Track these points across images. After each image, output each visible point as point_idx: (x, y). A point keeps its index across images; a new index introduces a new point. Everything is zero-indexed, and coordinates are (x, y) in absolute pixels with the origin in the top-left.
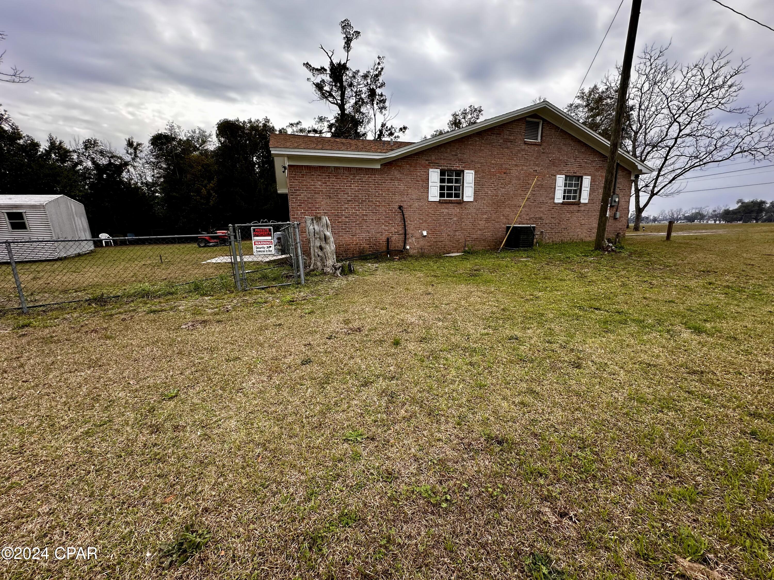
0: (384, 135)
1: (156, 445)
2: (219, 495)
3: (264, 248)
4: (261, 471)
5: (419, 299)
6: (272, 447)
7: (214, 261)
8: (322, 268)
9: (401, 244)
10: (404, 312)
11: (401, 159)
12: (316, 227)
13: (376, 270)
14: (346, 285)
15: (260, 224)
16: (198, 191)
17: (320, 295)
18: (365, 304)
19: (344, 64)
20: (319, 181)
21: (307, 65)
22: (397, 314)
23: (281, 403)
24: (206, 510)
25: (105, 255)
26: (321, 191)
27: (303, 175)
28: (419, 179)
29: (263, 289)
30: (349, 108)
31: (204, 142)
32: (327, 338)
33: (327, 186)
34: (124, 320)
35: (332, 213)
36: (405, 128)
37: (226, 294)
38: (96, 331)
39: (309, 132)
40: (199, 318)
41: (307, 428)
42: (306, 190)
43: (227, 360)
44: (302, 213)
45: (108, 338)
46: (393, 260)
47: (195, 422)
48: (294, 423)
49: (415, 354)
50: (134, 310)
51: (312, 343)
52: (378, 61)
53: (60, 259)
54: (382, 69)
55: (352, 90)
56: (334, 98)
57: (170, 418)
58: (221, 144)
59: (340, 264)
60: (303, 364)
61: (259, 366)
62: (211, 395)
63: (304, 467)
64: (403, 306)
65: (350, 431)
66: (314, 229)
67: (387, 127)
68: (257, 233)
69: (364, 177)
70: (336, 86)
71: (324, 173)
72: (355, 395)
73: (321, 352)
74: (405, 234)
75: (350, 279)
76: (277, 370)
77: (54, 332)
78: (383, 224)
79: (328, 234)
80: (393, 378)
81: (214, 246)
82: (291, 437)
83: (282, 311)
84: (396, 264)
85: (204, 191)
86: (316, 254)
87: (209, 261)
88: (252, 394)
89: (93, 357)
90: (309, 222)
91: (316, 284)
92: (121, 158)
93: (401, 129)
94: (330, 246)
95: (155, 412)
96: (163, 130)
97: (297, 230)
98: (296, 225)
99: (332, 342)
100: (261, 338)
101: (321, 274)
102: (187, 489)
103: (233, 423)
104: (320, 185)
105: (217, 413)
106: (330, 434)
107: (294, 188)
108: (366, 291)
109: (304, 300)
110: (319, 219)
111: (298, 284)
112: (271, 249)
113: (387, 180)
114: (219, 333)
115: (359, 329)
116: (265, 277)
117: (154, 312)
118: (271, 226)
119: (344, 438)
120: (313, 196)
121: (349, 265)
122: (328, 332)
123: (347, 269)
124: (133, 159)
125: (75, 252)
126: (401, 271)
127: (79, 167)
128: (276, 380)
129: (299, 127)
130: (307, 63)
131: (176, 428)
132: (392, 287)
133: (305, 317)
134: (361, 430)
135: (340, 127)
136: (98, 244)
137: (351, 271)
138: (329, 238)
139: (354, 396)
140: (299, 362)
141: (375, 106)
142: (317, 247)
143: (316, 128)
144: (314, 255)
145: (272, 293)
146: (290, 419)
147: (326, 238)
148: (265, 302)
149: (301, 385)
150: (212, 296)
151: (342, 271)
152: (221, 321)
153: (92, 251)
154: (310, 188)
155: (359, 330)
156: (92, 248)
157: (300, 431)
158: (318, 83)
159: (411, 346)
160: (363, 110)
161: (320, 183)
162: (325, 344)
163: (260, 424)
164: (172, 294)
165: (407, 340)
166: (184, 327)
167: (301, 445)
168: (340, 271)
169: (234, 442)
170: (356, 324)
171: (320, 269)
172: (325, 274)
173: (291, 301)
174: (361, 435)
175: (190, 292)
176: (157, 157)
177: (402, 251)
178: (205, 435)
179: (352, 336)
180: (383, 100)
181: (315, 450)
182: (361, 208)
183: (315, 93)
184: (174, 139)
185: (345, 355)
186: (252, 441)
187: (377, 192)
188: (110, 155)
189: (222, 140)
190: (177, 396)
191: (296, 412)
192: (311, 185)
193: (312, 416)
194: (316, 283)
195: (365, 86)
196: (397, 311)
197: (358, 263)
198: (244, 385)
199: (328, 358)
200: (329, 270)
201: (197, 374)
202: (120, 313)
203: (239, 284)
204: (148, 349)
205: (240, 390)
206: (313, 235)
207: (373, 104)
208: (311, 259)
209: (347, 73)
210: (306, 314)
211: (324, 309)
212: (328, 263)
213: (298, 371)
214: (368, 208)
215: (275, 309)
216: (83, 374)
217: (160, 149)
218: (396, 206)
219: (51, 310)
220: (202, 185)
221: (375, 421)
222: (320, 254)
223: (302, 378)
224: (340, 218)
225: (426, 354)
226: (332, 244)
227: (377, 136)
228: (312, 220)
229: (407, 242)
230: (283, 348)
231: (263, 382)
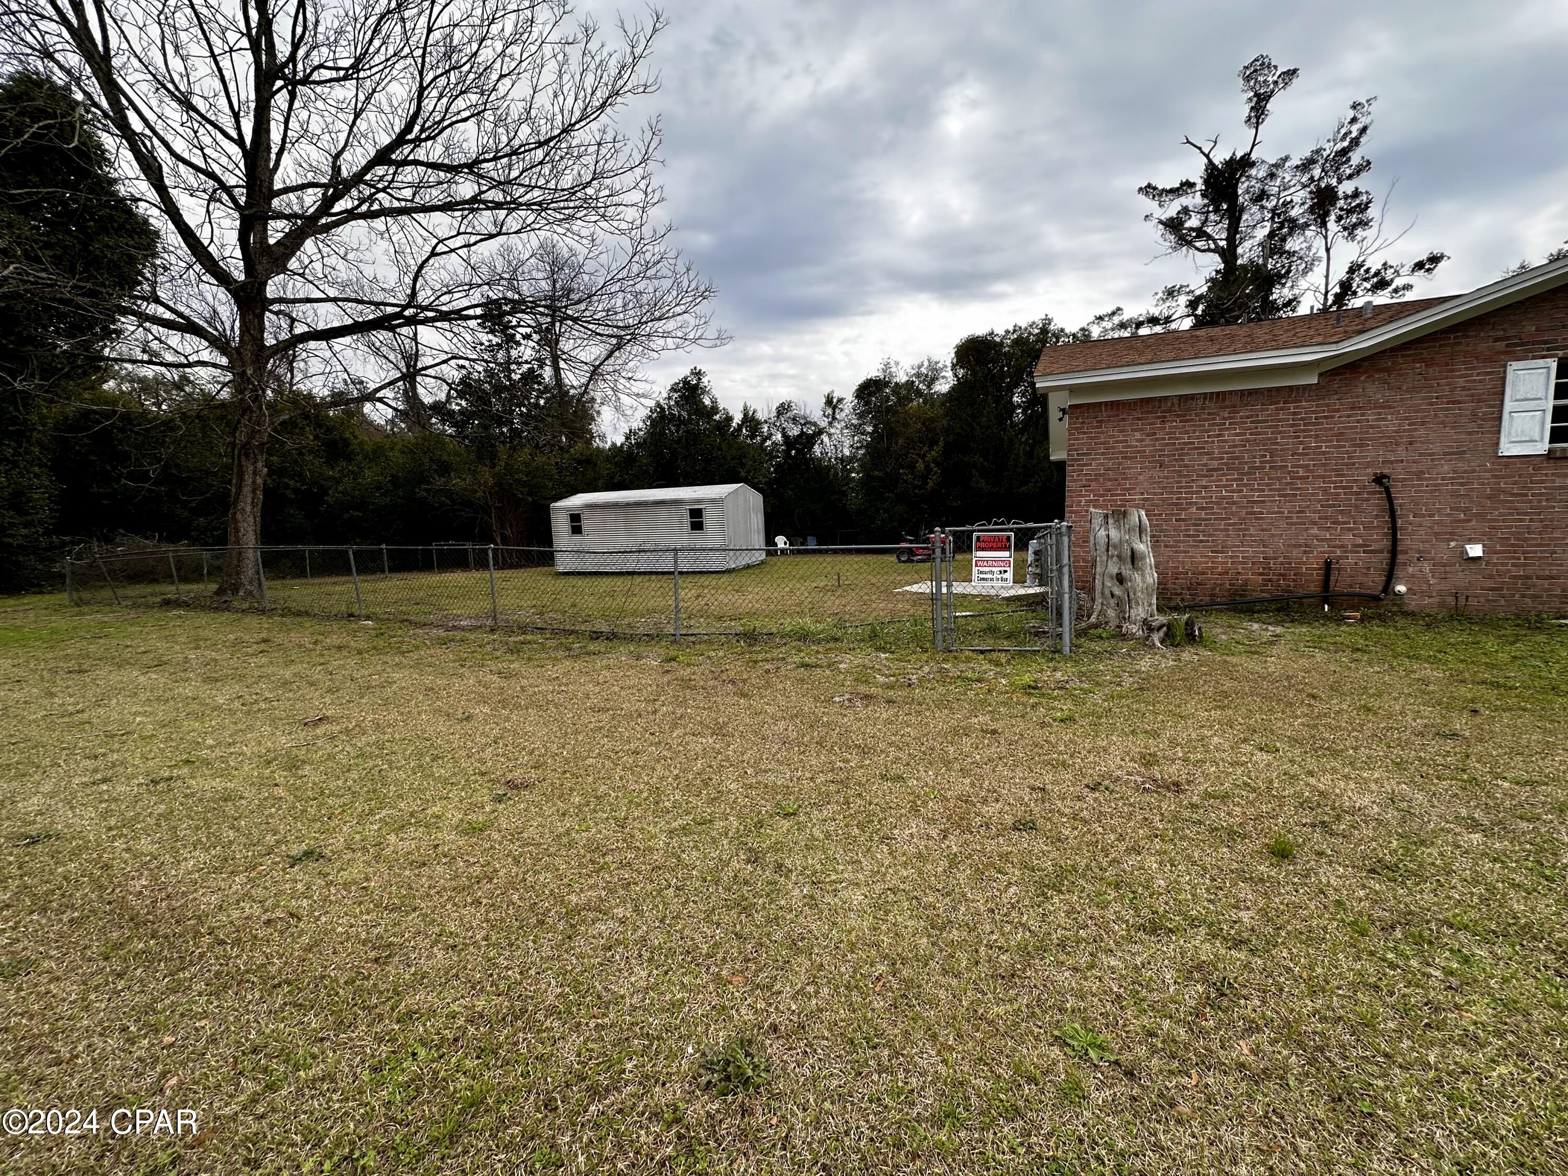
0: (1355, 293)
1: (746, 883)
2: (799, 1015)
3: (992, 573)
4: (873, 1010)
5: (1404, 745)
6: (906, 973)
7: (915, 588)
8: (1117, 622)
9: (1375, 581)
10: (1334, 770)
11: (1392, 350)
12: (1114, 533)
13: (1272, 643)
14: (1172, 670)
15: (991, 527)
16: (912, 467)
17: (1098, 684)
18: (1211, 727)
19: (1242, 157)
20: (1136, 430)
21: (1149, 190)
22: (1311, 774)
23: (948, 894)
24: (774, 1028)
25: (776, 568)
26: (1139, 452)
27: (1101, 421)
28: (1459, 395)
29: (982, 652)
30: (1248, 251)
31: (933, 380)
32: (1087, 786)
33: (1157, 439)
34: (767, 671)
35: (1163, 500)
36: (1435, 259)
37: (914, 652)
38: (733, 682)
39: (1139, 325)
40: (863, 689)
41: (984, 968)
42: (1103, 454)
43: (883, 777)
44: (1091, 501)
45: (744, 695)
46: (1341, 620)
47: (805, 868)
48: (961, 944)
49: (1339, 903)
50: (784, 659)
51: (1049, 787)
52: (1351, 114)
53: (729, 571)
54: (1364, 130)
55: (1262, 207)
56: (1209, 237)
57: (776, 847)
58: (958, 380)
59: (1161, 619)
60: (1016, 829)
61: (931, 804)
62: (840, 832)
63: (951, 1049)
64: (1335, 754)
65: (1077, 1026)
66: (1108, 536)
67: (1367, 271)
68: (982, 545)
69: (1262, 410)
70: (1216, 211)
71: (1151, 412)
72: (1117, 943)
73: (1062, 815)
74: (1394, 551)
75: (1185, 656)
76: (961, 824)
77: (694, 674)
78: (1315, 523)
79: (1141, 547)
80: (1238, 943)
81: (922, 561)
82: (945, 972)
83: (1004, 704)
84: (1345, 633)
85: (920, 465)
86: (1107, 592)
87: (907, 588)
88: (904, 854)
89: (721, 720)
90: (1097, 522)
91: (1095, 657)
92: (815, 424)
93: (1419, 266)
94: (1143, 576)
95: (762, 830)
96: (874, 372)
97: (1066, 539)
98: (1064, 530)
99: (1095, 799)
100: (951, 750)
101: (1114, 637)
102: (762, 978)
103: (857, 897)
104: (1138, 440)
105: (841, 867)
106: (1027, 1006)
107: (1076, 450)
108: (1225, 695)
109: (1059, 688)
110: (1120, 515)
111: (1054, 652)
112: (1005, 576)
113: (1338, 411)
114: (888, 722)
115: (1177, 784)
116: (992, 630)
117: (806, 666)
118: (1011, 530)
119: (1056, 1033)
120: (1119, 464)
121: (1189, 624)
122: (1093, 775)
123: (1180, 632)
124: (830, 423)
125: (744, 563)
126: (1357, 655)
127: (768, 443)
128: (953, 844)
129: (1116, 320)
130: (1149, 186)
131: (779, 867)
132: (1314, 697)
133: (1051, 726)
134: (1106, 1036)
135: (1219, 298)
136: (772, 552)
137: (1191, 638)
138: (1143, 558)
139: (1112, 944)
140: (1009, 820)
141: (1332, 225)
142: (1112, 577)
143: (1157, 314)
144: (1103, 593)
145: (998, 664)
146: (955, 934)
147: (1134, 557)
148: (979, 681)
149: (1000, 872)
150: (892, 653)
151: (1166, 634)
152: (894, 702)
153: (762, 562)
154: (1113, 448)
155: (1177, 788)
156: (763, 556)
157: (967, 968)
158: (1172, 219)
159: (1329, 875)
160: (1293, 244)
161: (1138, 435)
162: (1079, 798)
163: (900, 919)
164: (836, 640)
165: (1320, 854)
166: (837, 699)
167: (960, 1001)
168: (1161, 634)
169: (850, 932)
170: (1173, 771)
171: (1113, 624)
172: (1124, 637)
173: (1030, 686)
174: (1100, 1047)
175: (863, 640)
176: (861, 416)
177: (1376, 598)
178: (812, 897)
179: (1153, 799)
180: (1359, 205)
181: (984, 1026)
182: (1245, 485)
183: (1161, 240)
184: (887, 384)
185: (1121, 838)
186: (877, 945)
187: (1301, 443)
188: (802, 421)
189: (961, 372)
190: (795, 814)
191: (972, 925)
192: (1117, 442)
193: (1000, 948)
194: (1097, 656)
195: (1304, 186)
196: (1311, 763)
197: (1224, 619)
198: (896, 832)
199: (1076, 833)
200: (1134, 629)
201: (833, 788)
202: (766, 660)
203: (939, 637)
204: (782, 724)
205: (885, 839)
206: (1103, 549)
207: (1324, 224)
208: (1093, 600)
209: (1253, 172)
210: (1055, 720)
211: (1100, 717)
212: (1133, 613)
213: (1001, 839)
214: (1267, 485)
215: (993, 699)
216: (704, 741)
217: (867, 403)
218: (1365, 476)
219: (700, 643)
220: (918, 455)
221: (1152, 1034)
222: (1117, 591)
223: (1004, 857)
224: (1185, 509)
225: (1378, 913)
226: (1148, 571)
227: (1331, 299)
228: (1106, 517)
229: (1398, 572)
230: (987, 783)
231: (929, 837)
